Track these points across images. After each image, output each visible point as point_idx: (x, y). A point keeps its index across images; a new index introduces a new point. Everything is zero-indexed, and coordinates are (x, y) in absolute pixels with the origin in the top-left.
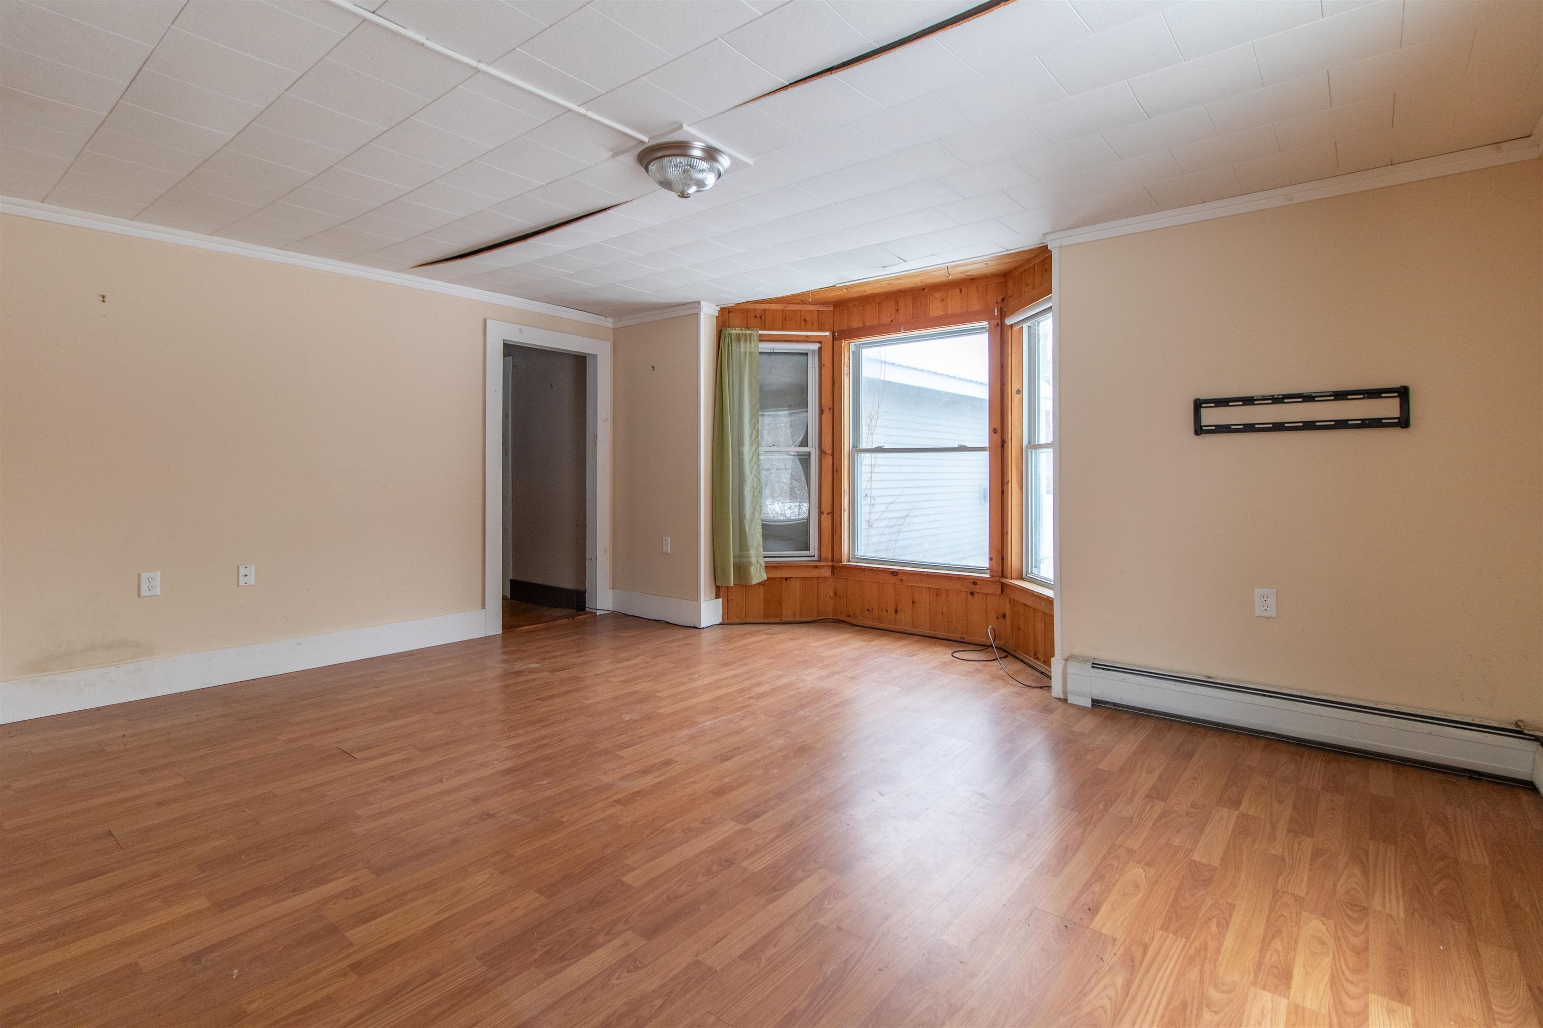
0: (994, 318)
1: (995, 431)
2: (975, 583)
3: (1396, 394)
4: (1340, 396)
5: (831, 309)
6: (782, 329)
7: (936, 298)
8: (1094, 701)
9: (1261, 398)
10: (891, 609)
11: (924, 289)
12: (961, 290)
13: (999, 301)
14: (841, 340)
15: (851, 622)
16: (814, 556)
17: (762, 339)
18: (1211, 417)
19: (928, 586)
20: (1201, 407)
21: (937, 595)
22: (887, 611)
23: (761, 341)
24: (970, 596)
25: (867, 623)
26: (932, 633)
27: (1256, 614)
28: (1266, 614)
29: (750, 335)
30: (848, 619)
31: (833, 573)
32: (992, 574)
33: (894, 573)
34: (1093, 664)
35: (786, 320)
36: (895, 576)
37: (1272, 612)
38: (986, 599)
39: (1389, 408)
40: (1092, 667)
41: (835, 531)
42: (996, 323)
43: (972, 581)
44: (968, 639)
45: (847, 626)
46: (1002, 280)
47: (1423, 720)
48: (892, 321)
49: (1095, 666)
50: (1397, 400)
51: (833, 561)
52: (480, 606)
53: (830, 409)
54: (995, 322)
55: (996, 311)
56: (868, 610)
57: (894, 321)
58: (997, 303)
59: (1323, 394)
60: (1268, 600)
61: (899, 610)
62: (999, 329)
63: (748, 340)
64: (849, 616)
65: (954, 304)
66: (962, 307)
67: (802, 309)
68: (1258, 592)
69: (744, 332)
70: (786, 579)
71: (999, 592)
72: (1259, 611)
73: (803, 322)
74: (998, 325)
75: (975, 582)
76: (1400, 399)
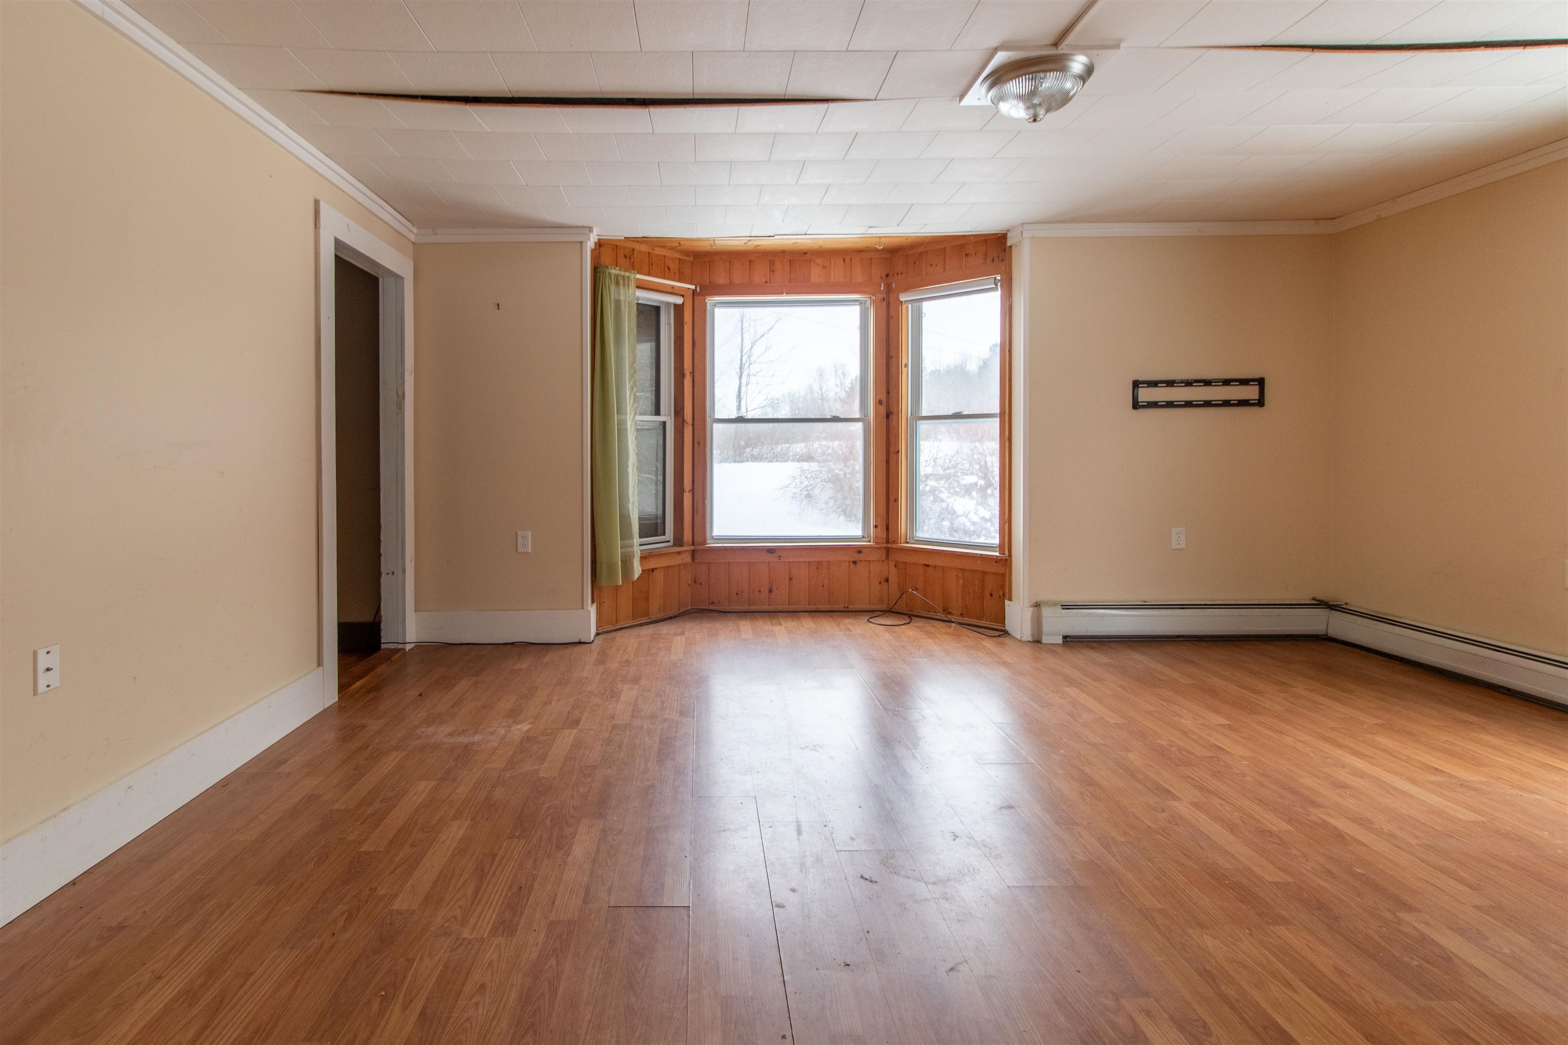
0: (880, 292)
1: (880, 402)
2: (860, 552)
3: (1257, 383)
4: (1227, 382)
5: (692, 259)
6: (649, 274)
7: (818, 265)
8: (1065, 637)
9: (1180, 381)
10: (765, 590)
11: (806, 253)
12: (844, 260)
13: (884, 276)
14: (705, 295)
15: (719, 610)
16: (668, 541)
17: (641, 286)
18: (1145, 395)
19: (807, 560)
20: (1139, 387)
21: (817, 568)
22: (760, 591)
23: (638, 287)
24: (852, 565)
25: (737, 608)
26: (812, 607)
27: (1173, 548)
28: (1180, 547)
29: (628, 278)
30: (711, 607)
31: (693, 559)
32: (876, 541)
33: (771, 550)
34: (1062, 606)
35: (652, 265)
36: (771, 553)
37: (1183, 546)
38: (869, 566)
39: (1251, 393)
40: (1063, 609)
41: (695, 510)
42: (882, 298)
43: (856, 550)
44: (851, 607)
45: (716, 614)
46: (888, 256)
47: (1251, 607)
48: (766, 282)
49: (1066, 607)
50: (1257, 387)
51: (693, 544)
52: (315, 665)
53: (691, 373)
54: (881, 296)
55: (882, 286)
56: (737, 594)
57: (768, 282)
58: (881, 278)
59: (1218, 381)
60: (1180, 536)
61: (774, 589)
62: (884, 304)
63: (627, 285)
64: (713, 603)
65: (837, 273)
66: (845, 276)
67: (666, 255)
68: (1174, 530)
69: (623, 273)
70: (653, 570)
71: (883, 557)
72: (1174, 545)
73: (667, 270)
74: (884, 299)
75: (859, 550)
76: (1260, 387)
